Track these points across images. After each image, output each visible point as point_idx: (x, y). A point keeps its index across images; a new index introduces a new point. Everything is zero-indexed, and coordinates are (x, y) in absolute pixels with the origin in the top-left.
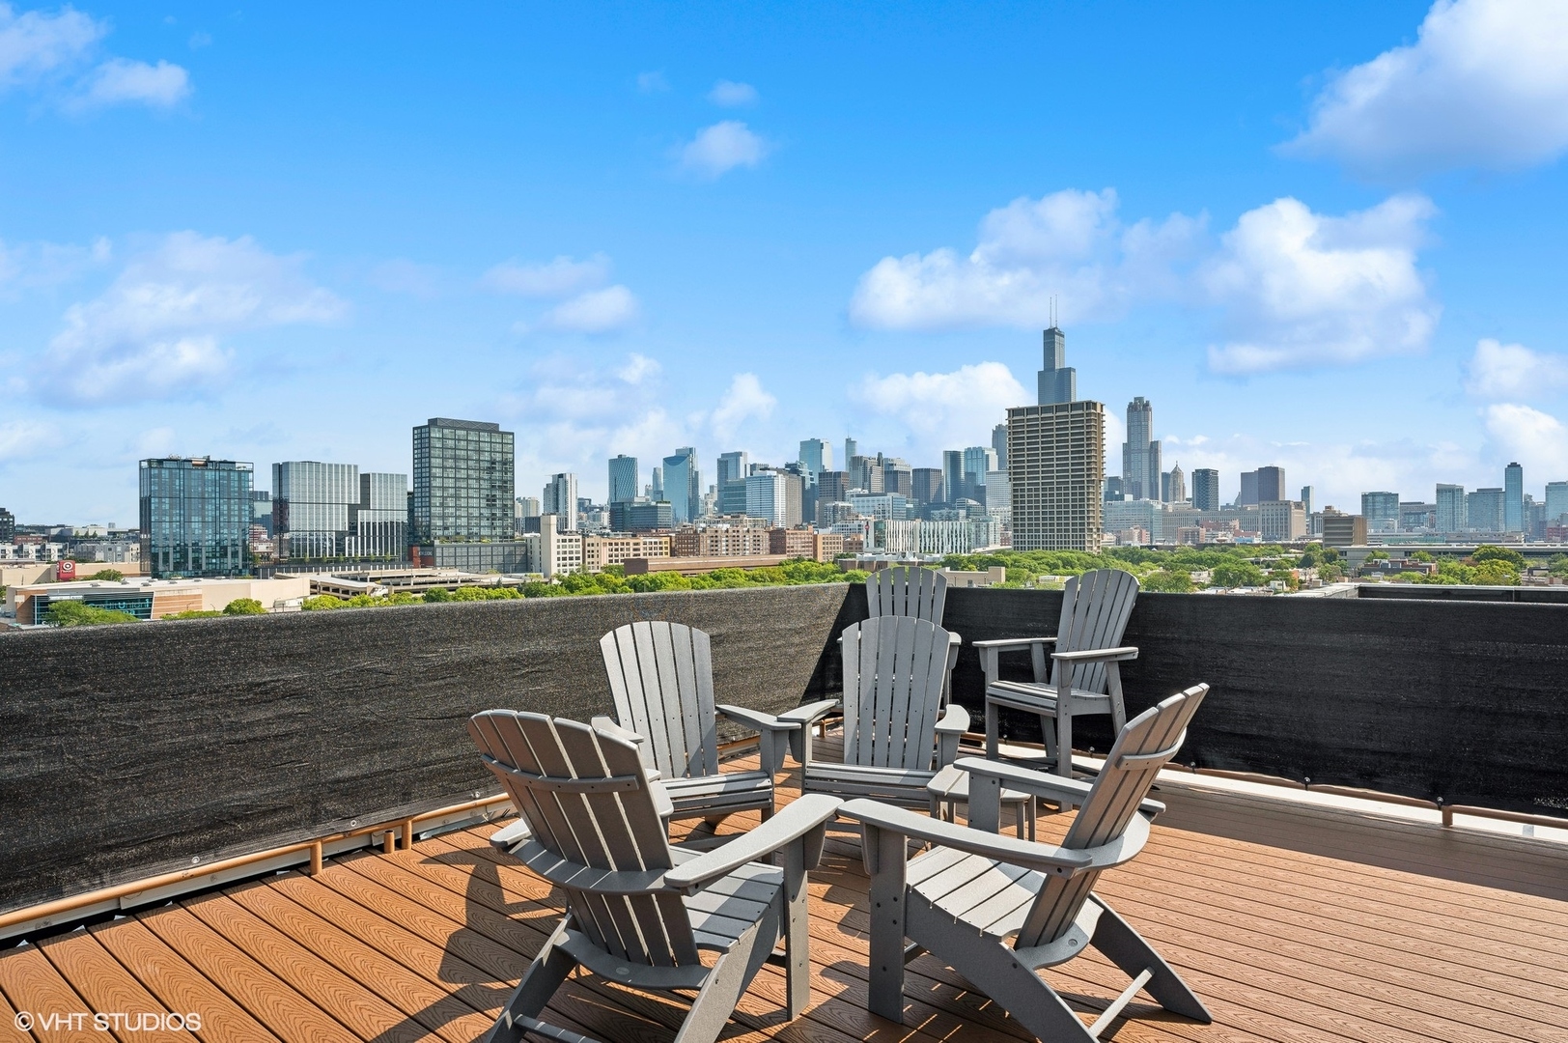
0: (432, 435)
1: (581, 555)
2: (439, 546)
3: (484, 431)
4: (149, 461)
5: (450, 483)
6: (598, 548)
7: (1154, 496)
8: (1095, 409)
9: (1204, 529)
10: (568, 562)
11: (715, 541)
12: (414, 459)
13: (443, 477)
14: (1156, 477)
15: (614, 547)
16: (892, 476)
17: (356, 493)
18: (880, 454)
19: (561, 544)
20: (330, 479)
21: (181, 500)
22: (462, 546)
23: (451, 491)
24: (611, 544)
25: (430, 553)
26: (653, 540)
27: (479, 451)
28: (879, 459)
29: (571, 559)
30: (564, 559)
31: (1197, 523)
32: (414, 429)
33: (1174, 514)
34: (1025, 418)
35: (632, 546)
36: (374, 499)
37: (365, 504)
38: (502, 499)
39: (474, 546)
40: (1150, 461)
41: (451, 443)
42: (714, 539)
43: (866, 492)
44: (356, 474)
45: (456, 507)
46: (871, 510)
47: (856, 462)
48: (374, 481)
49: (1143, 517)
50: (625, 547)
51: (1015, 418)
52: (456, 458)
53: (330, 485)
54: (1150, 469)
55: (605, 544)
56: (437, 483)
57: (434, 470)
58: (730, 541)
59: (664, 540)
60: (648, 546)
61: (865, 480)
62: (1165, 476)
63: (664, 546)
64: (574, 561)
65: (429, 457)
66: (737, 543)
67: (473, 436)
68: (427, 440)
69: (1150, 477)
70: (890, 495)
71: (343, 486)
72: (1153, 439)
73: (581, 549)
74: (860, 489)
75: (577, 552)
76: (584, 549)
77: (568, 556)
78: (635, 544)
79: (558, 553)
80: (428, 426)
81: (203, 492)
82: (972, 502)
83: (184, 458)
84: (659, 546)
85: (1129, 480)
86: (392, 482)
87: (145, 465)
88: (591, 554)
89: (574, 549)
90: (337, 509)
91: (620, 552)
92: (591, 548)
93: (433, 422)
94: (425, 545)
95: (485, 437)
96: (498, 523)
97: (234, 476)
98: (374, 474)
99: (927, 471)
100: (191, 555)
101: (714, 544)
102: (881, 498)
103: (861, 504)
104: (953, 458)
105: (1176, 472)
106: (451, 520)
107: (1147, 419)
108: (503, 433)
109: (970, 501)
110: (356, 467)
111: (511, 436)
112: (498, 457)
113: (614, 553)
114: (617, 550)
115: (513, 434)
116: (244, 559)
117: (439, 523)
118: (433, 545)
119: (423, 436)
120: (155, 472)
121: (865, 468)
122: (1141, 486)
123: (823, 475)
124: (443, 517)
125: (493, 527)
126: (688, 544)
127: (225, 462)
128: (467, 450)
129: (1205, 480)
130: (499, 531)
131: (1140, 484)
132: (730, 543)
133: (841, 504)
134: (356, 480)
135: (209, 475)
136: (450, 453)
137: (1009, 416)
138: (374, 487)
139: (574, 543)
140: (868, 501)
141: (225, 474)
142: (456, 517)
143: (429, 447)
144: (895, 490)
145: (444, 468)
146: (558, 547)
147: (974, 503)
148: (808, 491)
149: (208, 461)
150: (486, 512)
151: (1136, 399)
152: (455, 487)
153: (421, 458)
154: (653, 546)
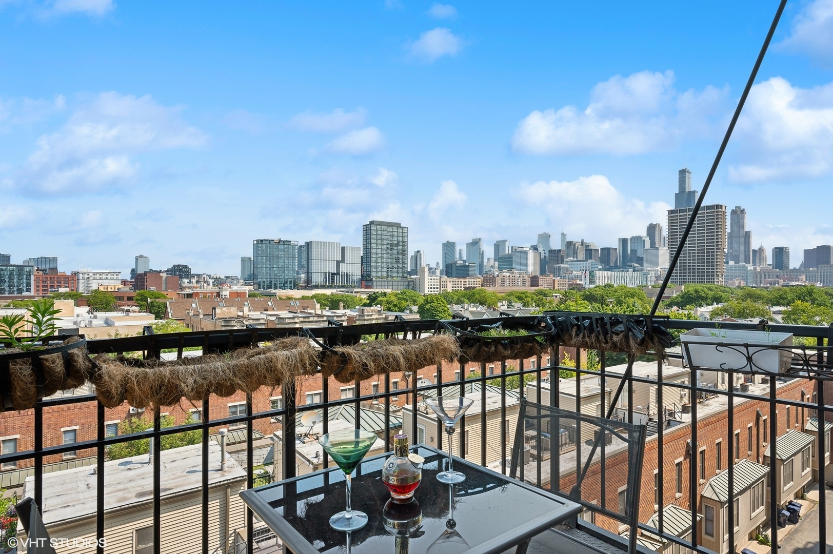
0: (372, 228)
1: (439, 286)
2: (375, 281)
3: (394, 226)
4: (257, 241)
5: (379, 251)
6: (447, 283)
7: (747, 261)
8: (722, 209)
9: (782, 281)
10: (433, 290)
11: (503, 281)
12: (363, 240)
13: (376, 248)
14: (749, 251)
15: (454, 283)
16: (589, 252)
17: (339, 256)
18: (582, 240)
19: (430, 281)
20: (329, 249)
21: (271, 258)
22: (384, 281)
23: (380, 255)
24: (453, 281)
25: (371, 284)
26: (473, 280)
27: (392, 236)
28: (582, 242)
29: (434, 288)
30: (431, 288)
31: (777, 277)
32: (363, 226)
33: (761, 272)
34: (679, 214)
35: (463, 283)
36: (347, 258)
37: (343, 261)
38: (402, 259)
39: (390, 281)
40: (745, 242)
41: (380, 232)
42: (503, 280)
43: (576, 259)
44: (339, 246)
45: (382, 262)
46: (579, 269)
47: (570, 244)
48: (347, 250)
49: (741, 274)
50: (460, 283)
51: (672, 215)
52: (382, 239)
53: (329, 252)
54: (745, 247)
55: (450, 282)
56: (373, 251)
57: (372, 245)
58: (511, 281)
59: (478, 280)
60: (470, 283)
61: (574, 254)
62: (754, 251)
63: (478, 283)
64: (436, 290)
65: (370, 239)
66: (514, 282)
67: (389, 229)
68: (369, 231)
69: (745, 252)
70: (590, 261)
71: (334, 253)
72: (747, 229)
73: (439, 284)
74: (572, 258)
75: (437, 285)
76: (440, 284)
77: (433, 287)
78: (464, 282)
79: (428, 285)
80: (370, 224)
81: (278, 254)
82: (636, 265)
83: (270, 239)
84: (475, 283)
85: (731, 253)
86: (355, 250)
87: (255, 242)
88: (443, 286)
89: (436, 284)
90: (332, 262)
91: (457, 286)
92: (443, 283)
93: (372, 223)
94: (368, 280)
95: (395, 229)
96: (400, 270)
97: (291, 247)
98: (347, 247)
99: (609, 249)
100: (273, 283)
101: (503, 282)
102: (585, 262)
103: (573, 266)
104: (624, 242)
105: (761, 250)
106: (380, 269)
107: (743, 219)
108: (403, 228)
109: (635, 264)
110: (339, 243)
111: (406, 229)
112: (400, 239)
113: (454, 286)
114: (455, 284)
115: (407, 228)
116: (294, 285)
117: (374, 270)
118: (372, 280)
119: (368, 229)
120: (260, 245)
121: (574, 247)
122: (739, 257)
123: (551, 251)
124: (376, 267)
125: (398, 272)
126: (489, 282)
127: (287, 241)
128: (387, 236)
129: (780, 254)
130: (400, 274)
131: (738, 256)
132: (511, 282)
133: (562, 266)
134: (339, 249)
135: (281, 247)
136: (379, 237)
137: (669, 214)
138: (347, 253)
139: (436, 281)
140: (577, 264)
141: (287, 246)
142: (382, 267)
143: (370, 234)
144: (591, 258)
145: (377, 244)
146: (429, 282)
147: (637, 265)
148: (543, 260)
149: (280, 241)
150: (395, 265)
151: (736, 207)
152: (382, 253)
153: (367, 239)
154: (473, 283)
